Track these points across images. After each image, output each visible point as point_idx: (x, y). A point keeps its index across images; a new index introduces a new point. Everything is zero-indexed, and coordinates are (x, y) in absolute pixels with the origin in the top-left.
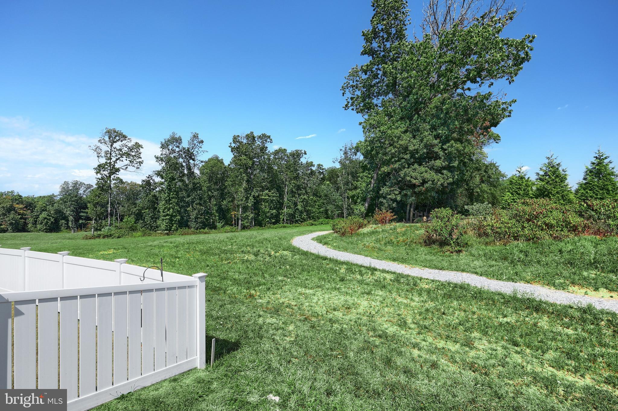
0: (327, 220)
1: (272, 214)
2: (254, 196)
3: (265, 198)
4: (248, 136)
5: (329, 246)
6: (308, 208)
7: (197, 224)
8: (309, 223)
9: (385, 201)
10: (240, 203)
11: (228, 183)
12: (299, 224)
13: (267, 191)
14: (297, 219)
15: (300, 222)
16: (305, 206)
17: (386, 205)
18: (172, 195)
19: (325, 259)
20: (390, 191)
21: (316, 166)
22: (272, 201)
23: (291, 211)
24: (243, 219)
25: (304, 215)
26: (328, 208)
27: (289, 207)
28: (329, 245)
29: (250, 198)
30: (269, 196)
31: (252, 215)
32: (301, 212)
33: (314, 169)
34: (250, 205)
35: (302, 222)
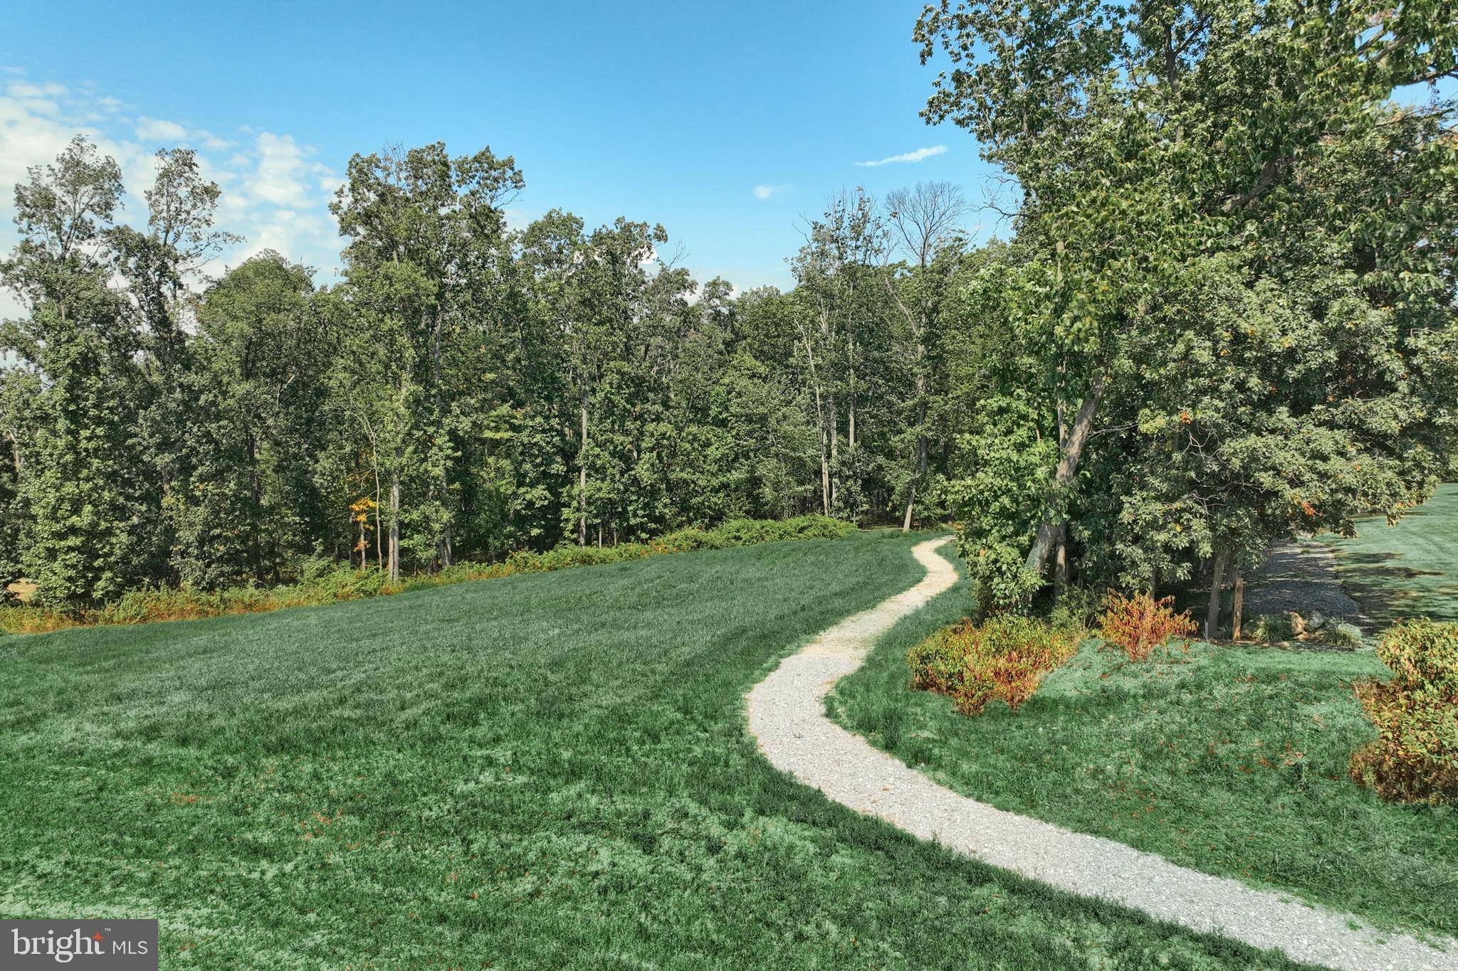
0: (757, 524)
1: (530, 504)
2: (453, 434)
3: (498, 436)
4: (416, 163)
5: (941, 775)
6: (677, 474)
7: (208, 565)
8: (687, 538)
9: (1137, 552)
10: (392, 462)
11: (338, 377)
12: (644, 542)
13: (505, 409)
14: (633, 522)
15: (644, 536)
16: (663, 469)
17: (1146, 569)
18: (89, 439)
19: (980, 874)
20: (1165, 514)
21: (700, 290)
22: (527, 450)
23: (605, 490)
24: (406, 529)
25: (663, 506)
26: (761, 471)
27: (597, 471)
28: (938, 766)
29: (438, 441)
30: (515, 428)
31: (446, 516)
32: (653, 493)
33: (691, 299)
34: (438, 471)
35: (653, 533)
